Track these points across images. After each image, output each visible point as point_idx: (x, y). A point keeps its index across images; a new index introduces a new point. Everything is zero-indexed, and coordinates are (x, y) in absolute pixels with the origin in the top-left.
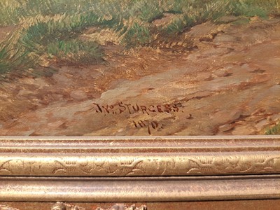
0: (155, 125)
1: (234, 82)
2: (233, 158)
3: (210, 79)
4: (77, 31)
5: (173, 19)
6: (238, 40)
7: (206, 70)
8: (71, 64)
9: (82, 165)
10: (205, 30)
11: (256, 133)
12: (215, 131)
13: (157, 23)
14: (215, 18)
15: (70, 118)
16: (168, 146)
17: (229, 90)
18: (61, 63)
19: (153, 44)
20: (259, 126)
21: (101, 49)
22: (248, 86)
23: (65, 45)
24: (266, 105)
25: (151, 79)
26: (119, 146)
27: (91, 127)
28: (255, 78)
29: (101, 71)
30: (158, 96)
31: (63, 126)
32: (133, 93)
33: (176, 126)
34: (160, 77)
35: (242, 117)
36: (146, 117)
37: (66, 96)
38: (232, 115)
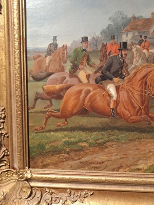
0: (96, 168)
1: (118, 157)
2: (118, 179)
3: (112, 156)
4: (77, 143)
5: (101, 140)
6: (119, 146)
7: (111, 153)
8: (74, 151)
9: (77, 179)
10: (110, 143)
11: (126, 171)
12: (113, 170)
13: (97, 141)
14: (112, 141)
15: (73, 165)
16: (100, 174)
17: (117, 159)
18: (72, 150)
19: (96, 147)
20: (126, 169)
21: (83, 147)
22: (122, 158)
23: (73, 146)
24: (128, 163)
25: (96, 155)
26: (87, 174)
27: (79, 167)
28: (124, 156)
29: (82, 153)
30: (97, 160)
31: (71, 167)
32: (90, 159)
33: (102, 168)
34: (97, 155)
35: (121, 167)
36: (94, 165)
37: (72, 159)
38: (118, 166)
